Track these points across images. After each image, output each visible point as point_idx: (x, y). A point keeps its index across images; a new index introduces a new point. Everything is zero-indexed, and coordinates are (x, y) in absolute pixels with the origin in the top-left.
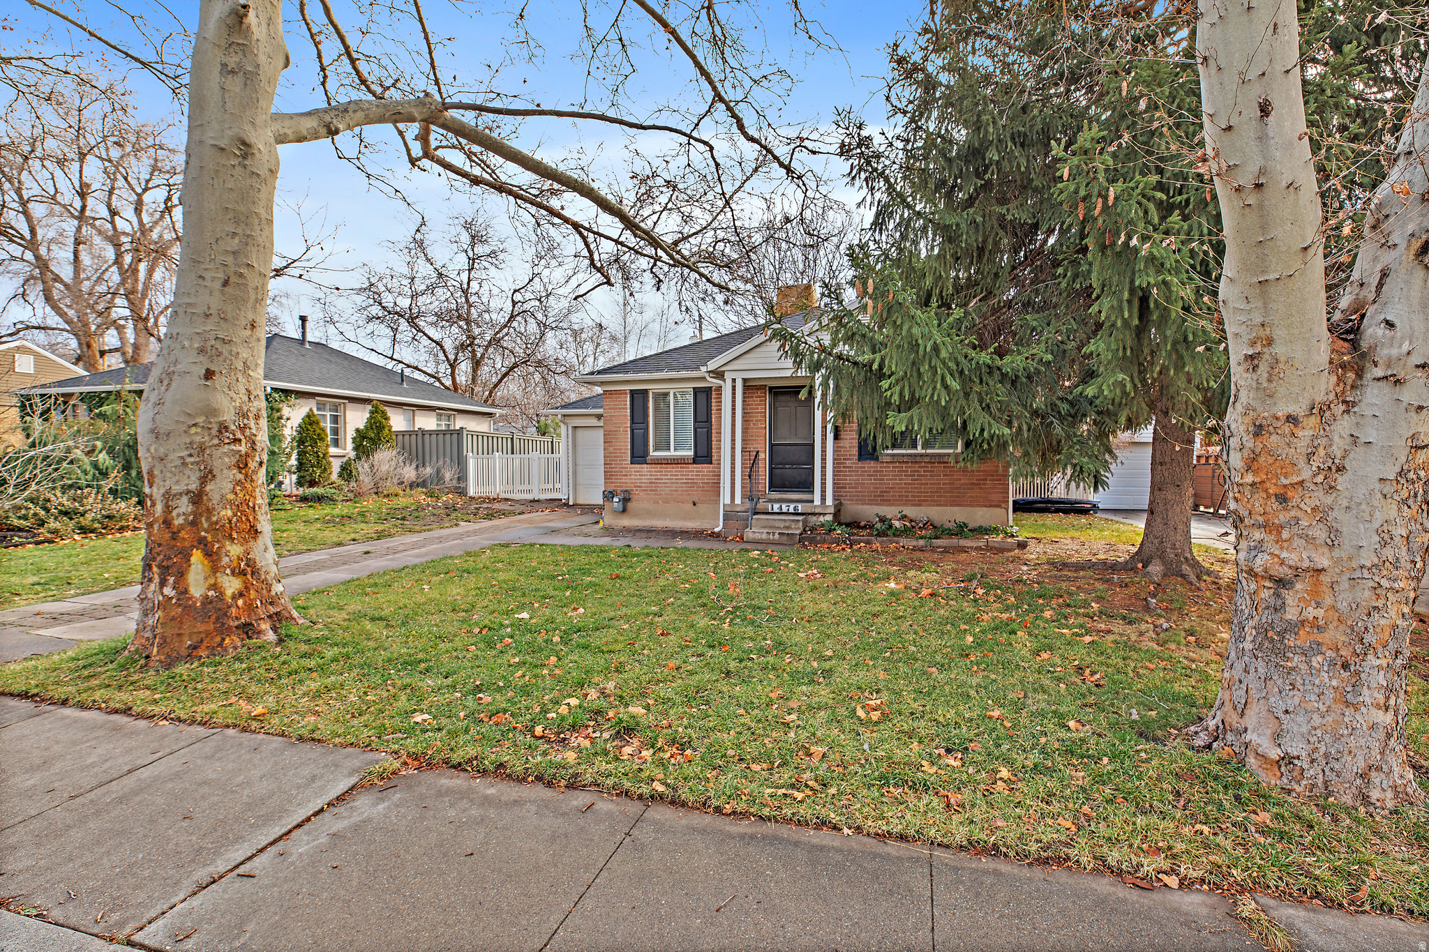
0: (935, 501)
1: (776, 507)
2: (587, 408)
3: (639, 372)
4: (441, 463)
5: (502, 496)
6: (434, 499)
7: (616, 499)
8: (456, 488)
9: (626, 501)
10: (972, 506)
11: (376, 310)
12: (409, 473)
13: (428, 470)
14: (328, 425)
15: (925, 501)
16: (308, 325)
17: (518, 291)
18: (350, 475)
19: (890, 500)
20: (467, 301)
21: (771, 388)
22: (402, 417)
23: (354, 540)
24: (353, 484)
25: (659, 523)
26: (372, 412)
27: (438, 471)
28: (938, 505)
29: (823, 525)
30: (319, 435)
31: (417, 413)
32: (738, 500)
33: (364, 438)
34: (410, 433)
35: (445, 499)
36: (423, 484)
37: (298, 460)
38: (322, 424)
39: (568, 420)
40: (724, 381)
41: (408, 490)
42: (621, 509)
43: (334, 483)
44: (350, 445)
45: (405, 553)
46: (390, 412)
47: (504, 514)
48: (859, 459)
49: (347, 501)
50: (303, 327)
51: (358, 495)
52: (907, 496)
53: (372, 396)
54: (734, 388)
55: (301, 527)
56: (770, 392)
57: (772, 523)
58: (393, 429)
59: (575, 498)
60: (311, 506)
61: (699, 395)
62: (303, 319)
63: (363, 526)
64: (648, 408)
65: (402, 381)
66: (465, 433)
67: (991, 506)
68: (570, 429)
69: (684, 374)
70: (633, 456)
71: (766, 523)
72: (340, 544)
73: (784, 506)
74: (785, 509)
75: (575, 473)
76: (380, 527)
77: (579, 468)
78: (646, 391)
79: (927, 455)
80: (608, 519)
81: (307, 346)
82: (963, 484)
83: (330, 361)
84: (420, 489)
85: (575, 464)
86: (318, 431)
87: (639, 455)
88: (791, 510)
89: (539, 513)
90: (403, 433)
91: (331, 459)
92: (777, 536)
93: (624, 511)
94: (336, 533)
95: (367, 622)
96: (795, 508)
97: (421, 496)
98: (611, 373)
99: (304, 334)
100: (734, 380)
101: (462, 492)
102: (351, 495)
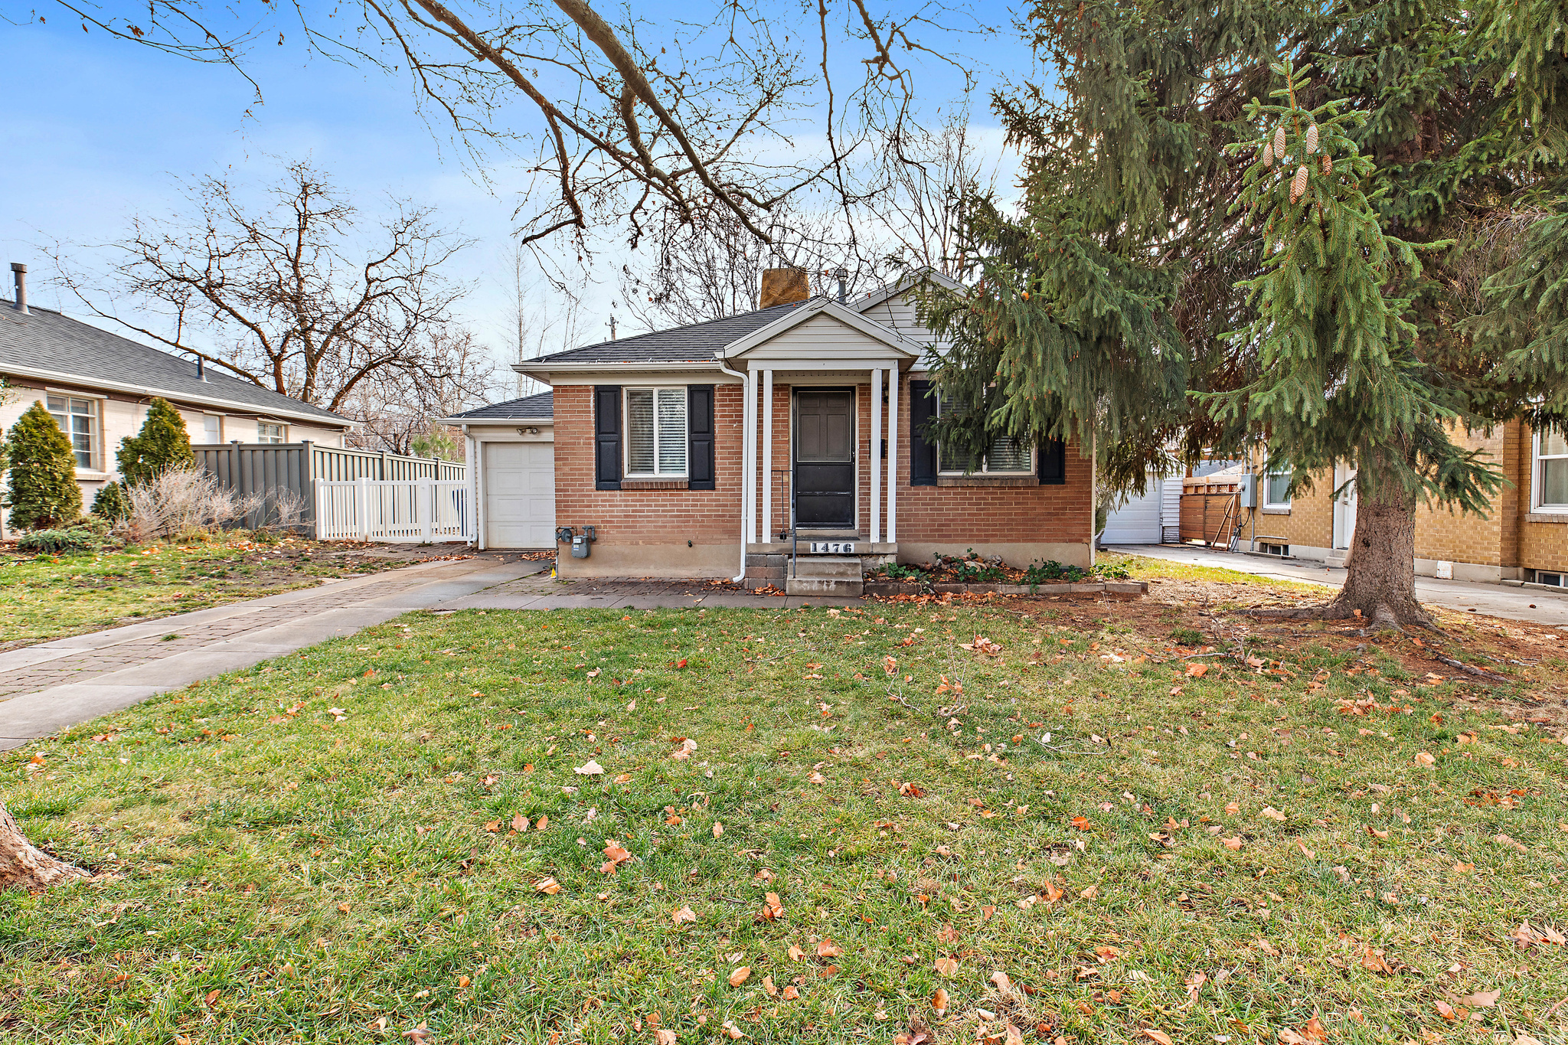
0: (1005, 536)
1: (820, 547)
2: (505, 416)
3: (610, 360)
4: (272, 492)
5: (372, 539)
6: (265, 545)
7: (577, 540)
8: (300, 528)
9: (590, 541)
10: (1048, 541)
11: (148, 271)
12: (223, 505)
13: (254, 503)
14: (70, 431)
15: (993, 536)
16: (26, 278)
17: (373, 265)
18: (116, 508)
19: (950, 536)
20: (297, 274)
21: (796, 390)
22: (202, 426)
23: (137, 615)
24: (121, 523)
25: (639, 572)
26: (150, 413)
27: (267, 505)
28: (1008, 541)
29: (883, 570)
30: (54, 445)
31: (228, 421)
32: (767, 538)
33: (139, 452)
34: (218, 449)
35: (282, 544)
36: (243, 523)
37: (14, 484)
38: (59, 429)
39: (475, 433)
40: (747, 373)
41: (220, 532)
42: (585, 555)
43: (86, 521)
44: (112, 465)
45: (247, 636)
46: (183, 415)
47: (390, 565)
48: (912, 484)
49: (113, 549)
50: (18, 282)
51: (131, 541)
52: (972, 530)
53: (150, 390)
54: (760, 385)
55: (26, 596)
56: (794, 394)
57: (821, 569)
58: (192, 441)
59: (487, 541)
60: (43, 560)
61: (696, 396)
62: (18, 270)
63: (149, 589)
64: (621, 412)
65: (200, 373)
66: (311, 449)
67: (1071, 541)
68: (479, 445)
69: (677, 365)
70: (599, 479)
71: (812, 568)
72: (109, 624)
73: (831, 545)
74: (832, 549)
75: (486, 506)
76: (184, 591)
77: (494, 500)
78: (619, 388)
79: (996, 478)
80: (564, 568)
81: (26, 311)
82: (1039, 514)
83: (72, 337)
84: (240, 531)
85: (486, 494)
86: (52, 439)
87: (608, 477)
88: (841, 550)
89: (442, 562)
90: (206, 449)
91: (80, 485)
92: (833, 586)
93: (588, 556)
94: (99, 604)
95: (247, 838)
96: (846, 548)
97: (241, 540)
98: (567, 360)
99: (19, 292)
100: (761, 374)
101: (306, 533)
102: (117, 541)
